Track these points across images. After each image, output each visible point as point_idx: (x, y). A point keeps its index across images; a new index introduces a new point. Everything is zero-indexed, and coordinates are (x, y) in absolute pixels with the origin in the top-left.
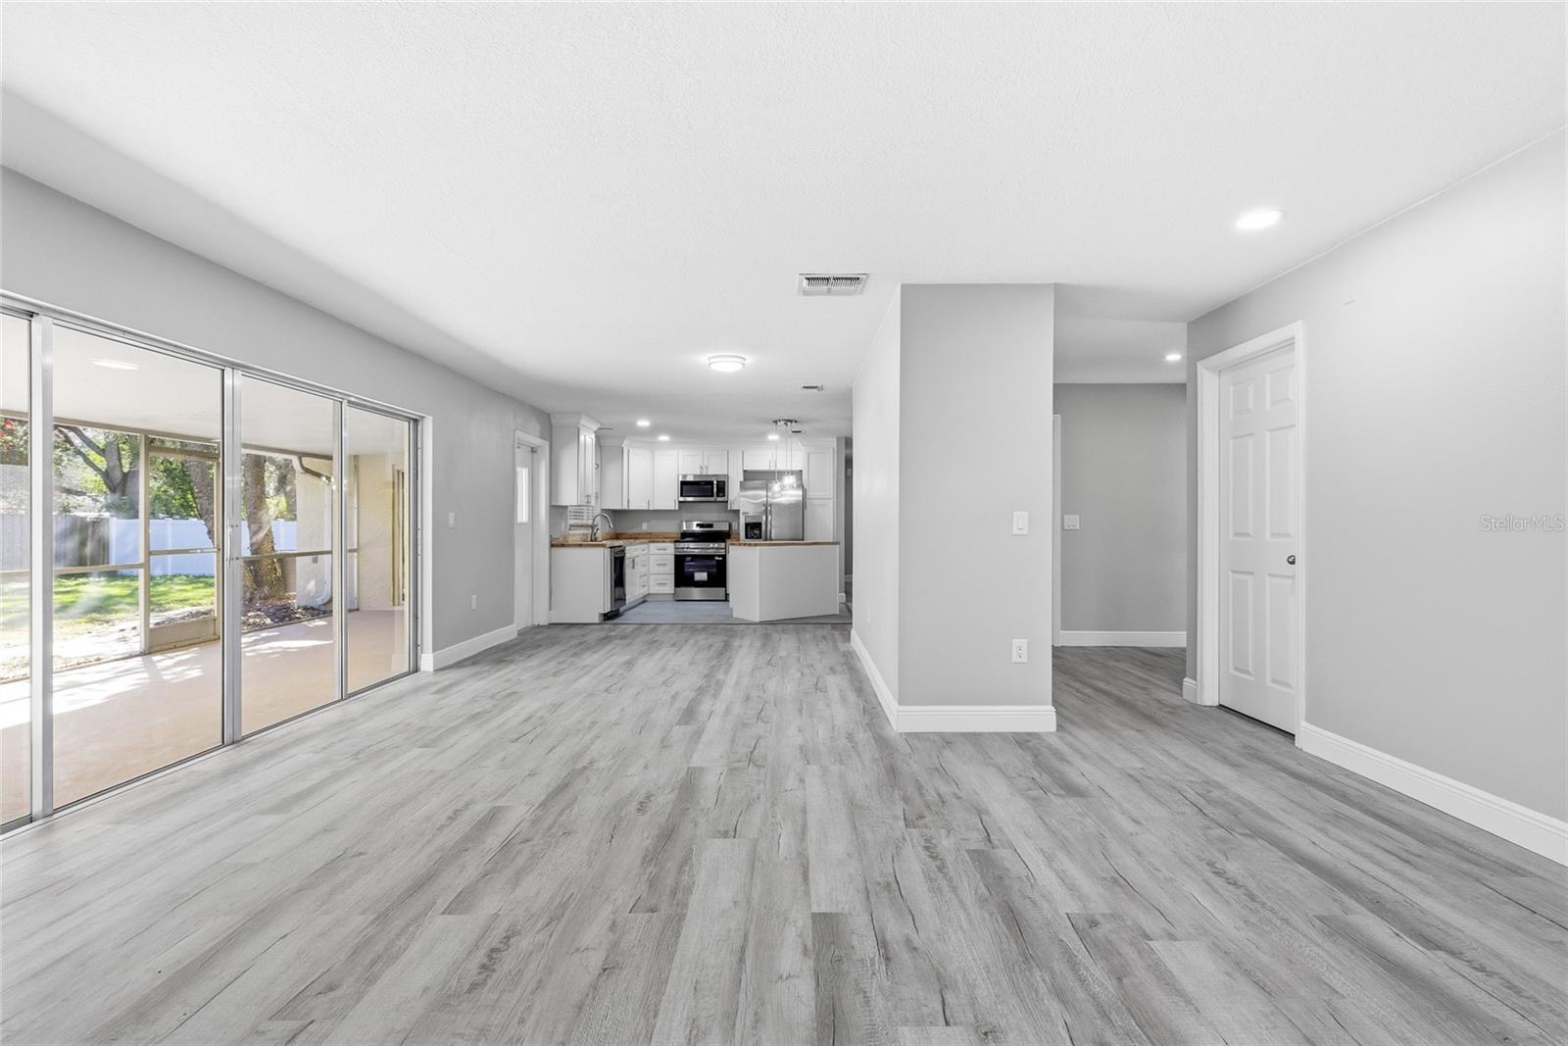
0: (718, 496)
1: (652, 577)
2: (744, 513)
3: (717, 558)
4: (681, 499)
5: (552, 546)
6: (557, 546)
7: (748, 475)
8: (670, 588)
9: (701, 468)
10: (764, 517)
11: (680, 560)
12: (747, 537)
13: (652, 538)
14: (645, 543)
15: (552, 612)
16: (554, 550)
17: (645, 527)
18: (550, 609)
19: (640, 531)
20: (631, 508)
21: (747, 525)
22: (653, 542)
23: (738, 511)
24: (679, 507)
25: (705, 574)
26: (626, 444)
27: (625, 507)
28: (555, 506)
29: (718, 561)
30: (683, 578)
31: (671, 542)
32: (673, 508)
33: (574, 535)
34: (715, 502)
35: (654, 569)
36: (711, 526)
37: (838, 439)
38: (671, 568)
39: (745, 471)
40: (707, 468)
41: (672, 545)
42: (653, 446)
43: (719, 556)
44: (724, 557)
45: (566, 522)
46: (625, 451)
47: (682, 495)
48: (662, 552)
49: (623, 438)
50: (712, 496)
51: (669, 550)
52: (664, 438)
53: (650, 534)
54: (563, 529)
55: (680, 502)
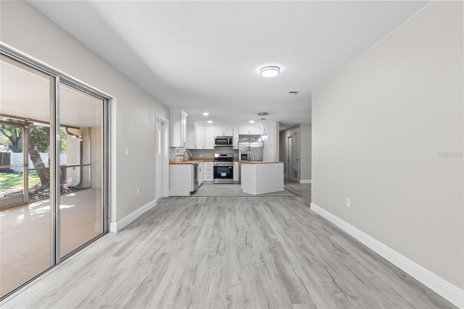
0: (229, 144)
1: (205, 175)
2: (240, 151)
3: (230, 168)
4: (216, 145)
5: (170, 164)
6: (172, 164)
7: (241, 136)
8: (212, 179)
9: (223, 134)
10: (248, 152)
11: (215, 168)
12: (241, 160)
13: (205, 160)
14: (202, 162)
15: (170, 191)
16: (171, 165)
17: (201, 156)
18: (169, 190)
19: (199, 157)
20: (197, 149)
21: (242, 155)
22: (206, 161)
23: (238, 150)
24: (215, 148)
25: (225, 174)
26: (195, 124)
27: (195, 148)
28: (171, 147)
29: (230, 169)
30: (217, 175)
31: (212, 161)
32: (212, 149)
33: (177, 159)
34: (228, 146)
35: (206, 172)
36: (226, 155)
37: (277, 122)
38: (212, 171)
39: (239, 135)
40: (225, 134)
41: (213, 163)
42: (205, 125)
43: (231, 167)
44: (232, 167)
45: (175, 154)
46: (195, 127)
47: (216, 144)
48: (209, 165)
49: (195, 122)
50: (227, 144)
51: (211, 165)
52: (210, 122)
53: (203, 158)
54: (174, 157)
55: (215, 146)
